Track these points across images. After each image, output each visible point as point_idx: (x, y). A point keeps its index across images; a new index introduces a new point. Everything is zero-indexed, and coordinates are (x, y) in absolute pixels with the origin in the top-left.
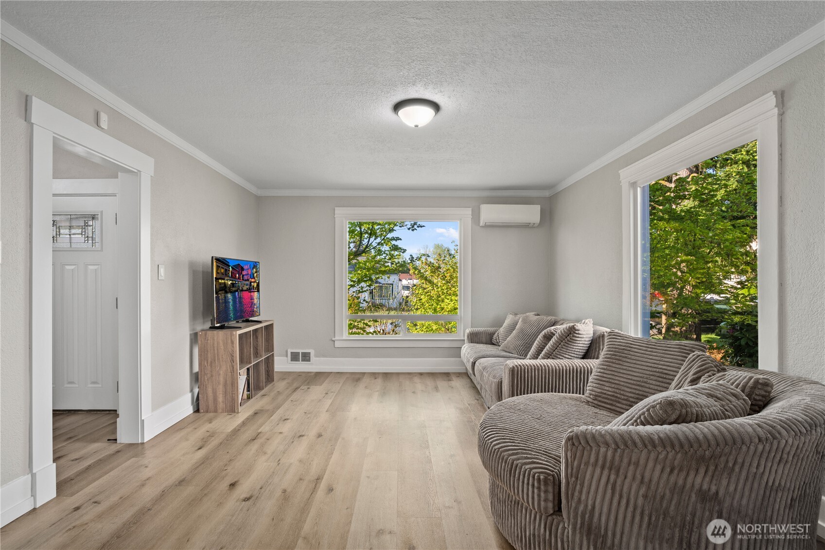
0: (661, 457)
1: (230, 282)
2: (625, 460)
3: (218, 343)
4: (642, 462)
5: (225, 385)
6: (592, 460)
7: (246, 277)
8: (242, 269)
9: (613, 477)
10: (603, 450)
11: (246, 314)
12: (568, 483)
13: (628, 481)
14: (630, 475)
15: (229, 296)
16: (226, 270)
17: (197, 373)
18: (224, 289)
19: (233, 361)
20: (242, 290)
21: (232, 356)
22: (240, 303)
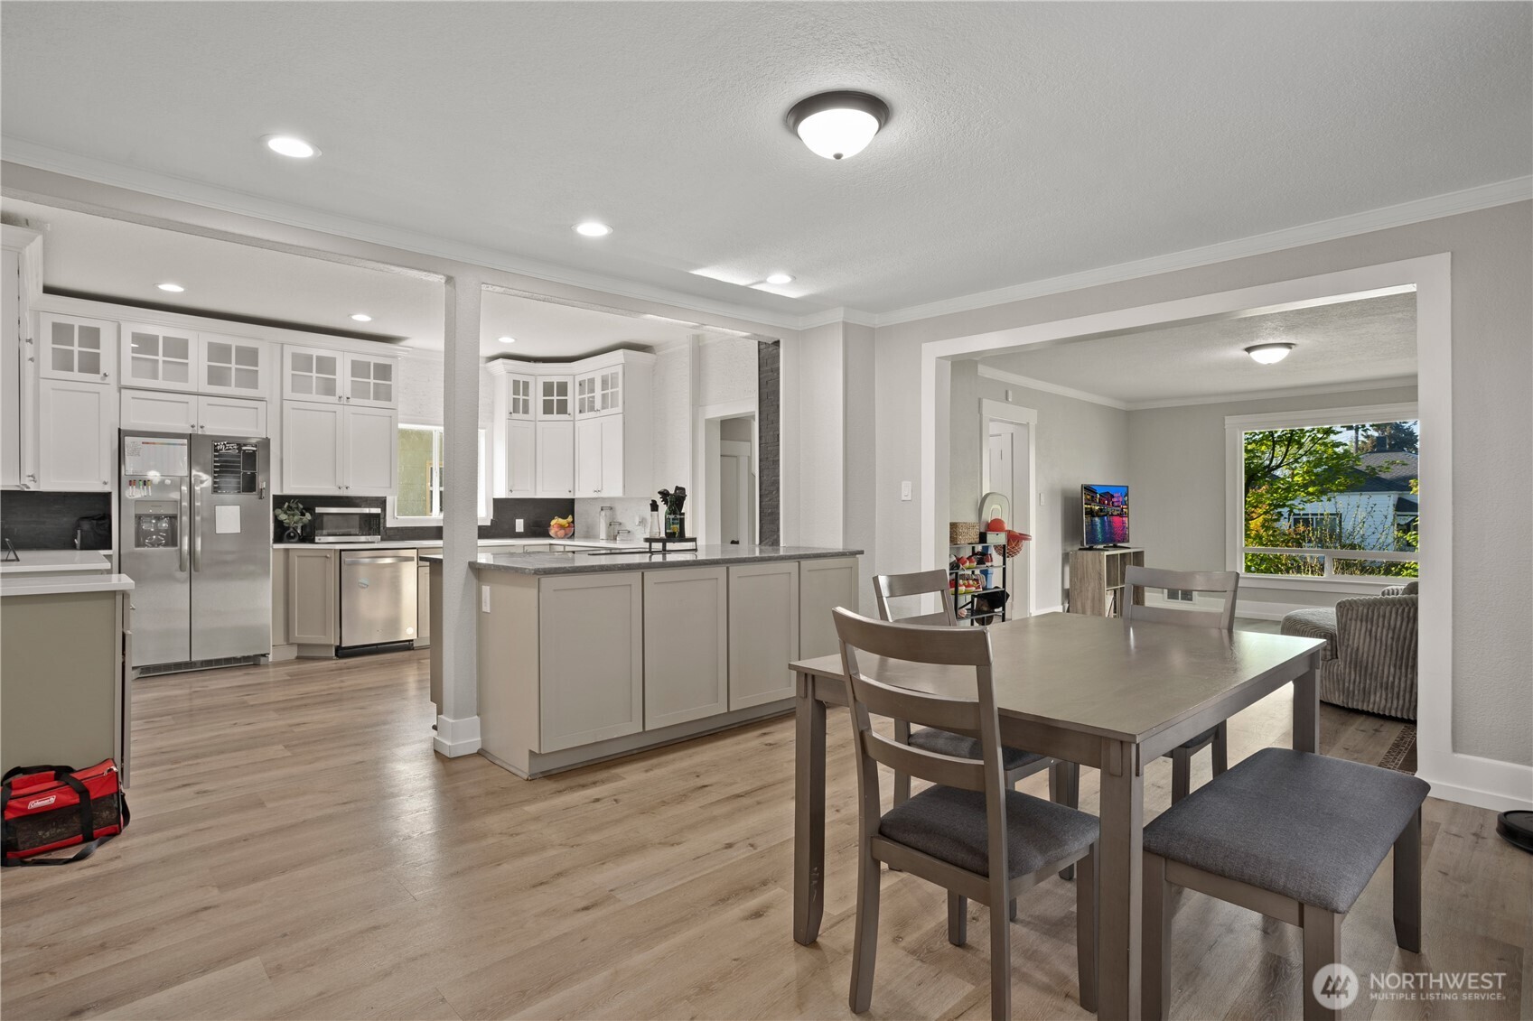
0: (1400, 611)
1: (1097, 508)
2: (1376, 614)
3: (1087, 562)
4: (1387, 614)
5: (1093, 599)
6: (1354, 616)
7: (1116, 504)
8: (1112, 496)
9: (1369, 627)
10: (1361, 609)
11: (1115, 536)
12: (1340, 636)
13: (1379, 629)
14: (1380, 624)
15: (1097, 519)
16: (1093, 497)
17: (1068, 590)
18: (1091, 513)
19: (1100, 578)
20: (1112, 515)
21: (1100, 574)
22: (1110, 526)
